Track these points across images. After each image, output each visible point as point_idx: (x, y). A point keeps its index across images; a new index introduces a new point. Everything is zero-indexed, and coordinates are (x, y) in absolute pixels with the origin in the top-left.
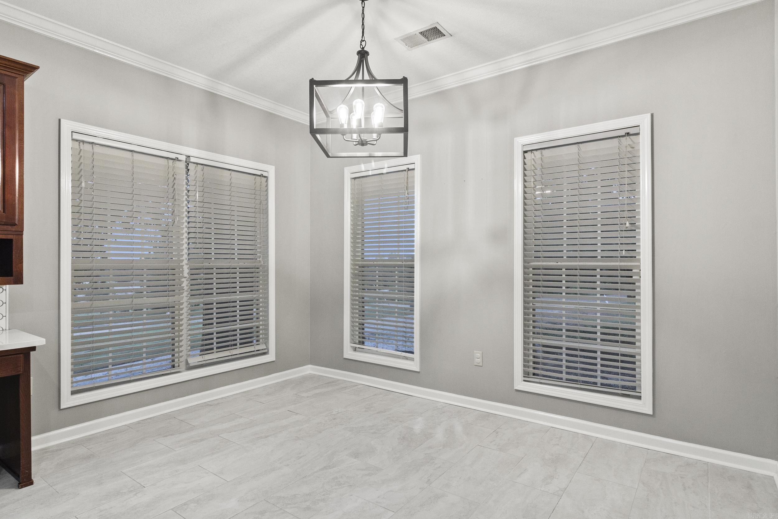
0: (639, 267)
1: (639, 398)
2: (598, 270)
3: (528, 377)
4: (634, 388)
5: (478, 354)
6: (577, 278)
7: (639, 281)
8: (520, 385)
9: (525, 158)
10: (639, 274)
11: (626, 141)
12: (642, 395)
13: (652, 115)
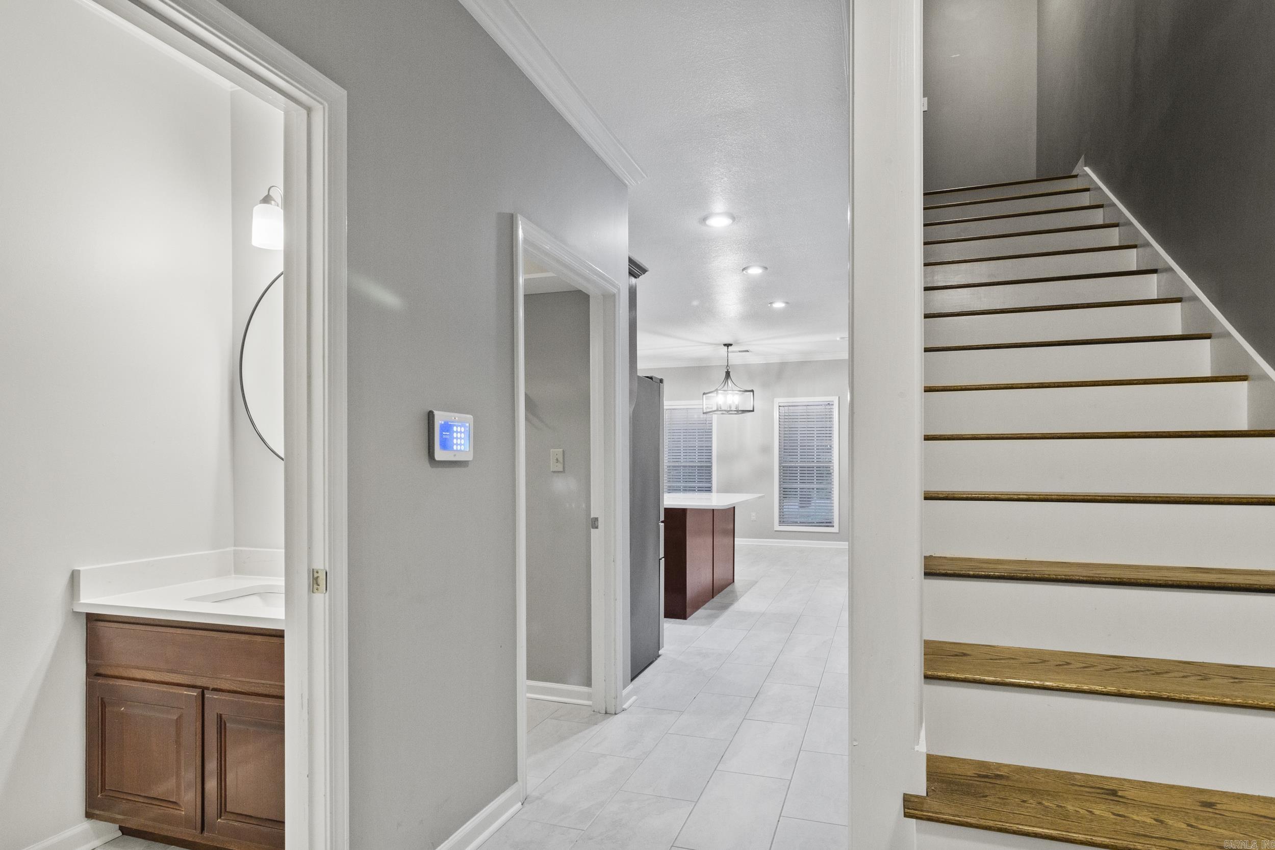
0: (833, 466)
1: (833, 526)
2: (815, 468)
3: (782, 522)
4: (831, 522)
5: (753, 514)
6: (806, 472)
7: (833, 472)
8: (777, 527)
9: (779, 409)
10: (833, 469)
11: (828, 407)
12: (834, 525)
13: (839, 397)
